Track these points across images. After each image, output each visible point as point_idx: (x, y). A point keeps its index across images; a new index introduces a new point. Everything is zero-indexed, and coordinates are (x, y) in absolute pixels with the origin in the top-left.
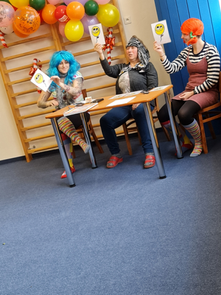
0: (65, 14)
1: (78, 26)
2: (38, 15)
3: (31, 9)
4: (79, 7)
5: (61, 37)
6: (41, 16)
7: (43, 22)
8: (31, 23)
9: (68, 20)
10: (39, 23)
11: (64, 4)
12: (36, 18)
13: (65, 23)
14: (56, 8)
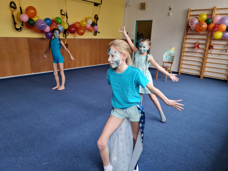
0: (218, 28)
1: (220, 34)
2: (206, 26)
3: (205, 23)
4: (224, 27)
5: (212, 35)
6: (208, 26)
7: (207, 29)
8: (203, 28)
9: (218, 30)
10: (206, 29)
11: (219, 24)
12: (206, 27)
13: (216, 31)
14: (215, 25)
